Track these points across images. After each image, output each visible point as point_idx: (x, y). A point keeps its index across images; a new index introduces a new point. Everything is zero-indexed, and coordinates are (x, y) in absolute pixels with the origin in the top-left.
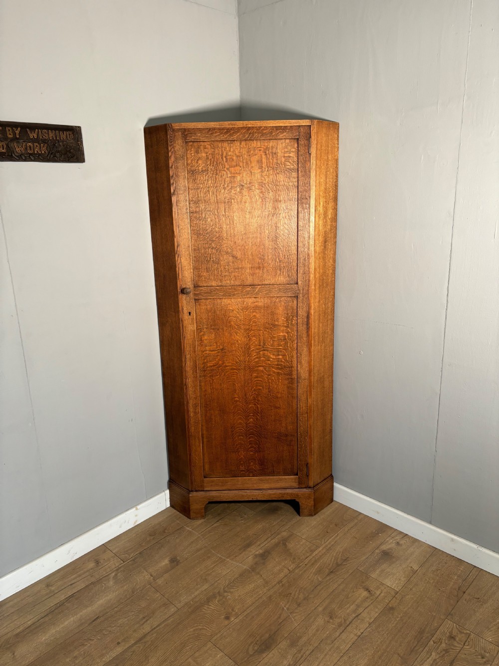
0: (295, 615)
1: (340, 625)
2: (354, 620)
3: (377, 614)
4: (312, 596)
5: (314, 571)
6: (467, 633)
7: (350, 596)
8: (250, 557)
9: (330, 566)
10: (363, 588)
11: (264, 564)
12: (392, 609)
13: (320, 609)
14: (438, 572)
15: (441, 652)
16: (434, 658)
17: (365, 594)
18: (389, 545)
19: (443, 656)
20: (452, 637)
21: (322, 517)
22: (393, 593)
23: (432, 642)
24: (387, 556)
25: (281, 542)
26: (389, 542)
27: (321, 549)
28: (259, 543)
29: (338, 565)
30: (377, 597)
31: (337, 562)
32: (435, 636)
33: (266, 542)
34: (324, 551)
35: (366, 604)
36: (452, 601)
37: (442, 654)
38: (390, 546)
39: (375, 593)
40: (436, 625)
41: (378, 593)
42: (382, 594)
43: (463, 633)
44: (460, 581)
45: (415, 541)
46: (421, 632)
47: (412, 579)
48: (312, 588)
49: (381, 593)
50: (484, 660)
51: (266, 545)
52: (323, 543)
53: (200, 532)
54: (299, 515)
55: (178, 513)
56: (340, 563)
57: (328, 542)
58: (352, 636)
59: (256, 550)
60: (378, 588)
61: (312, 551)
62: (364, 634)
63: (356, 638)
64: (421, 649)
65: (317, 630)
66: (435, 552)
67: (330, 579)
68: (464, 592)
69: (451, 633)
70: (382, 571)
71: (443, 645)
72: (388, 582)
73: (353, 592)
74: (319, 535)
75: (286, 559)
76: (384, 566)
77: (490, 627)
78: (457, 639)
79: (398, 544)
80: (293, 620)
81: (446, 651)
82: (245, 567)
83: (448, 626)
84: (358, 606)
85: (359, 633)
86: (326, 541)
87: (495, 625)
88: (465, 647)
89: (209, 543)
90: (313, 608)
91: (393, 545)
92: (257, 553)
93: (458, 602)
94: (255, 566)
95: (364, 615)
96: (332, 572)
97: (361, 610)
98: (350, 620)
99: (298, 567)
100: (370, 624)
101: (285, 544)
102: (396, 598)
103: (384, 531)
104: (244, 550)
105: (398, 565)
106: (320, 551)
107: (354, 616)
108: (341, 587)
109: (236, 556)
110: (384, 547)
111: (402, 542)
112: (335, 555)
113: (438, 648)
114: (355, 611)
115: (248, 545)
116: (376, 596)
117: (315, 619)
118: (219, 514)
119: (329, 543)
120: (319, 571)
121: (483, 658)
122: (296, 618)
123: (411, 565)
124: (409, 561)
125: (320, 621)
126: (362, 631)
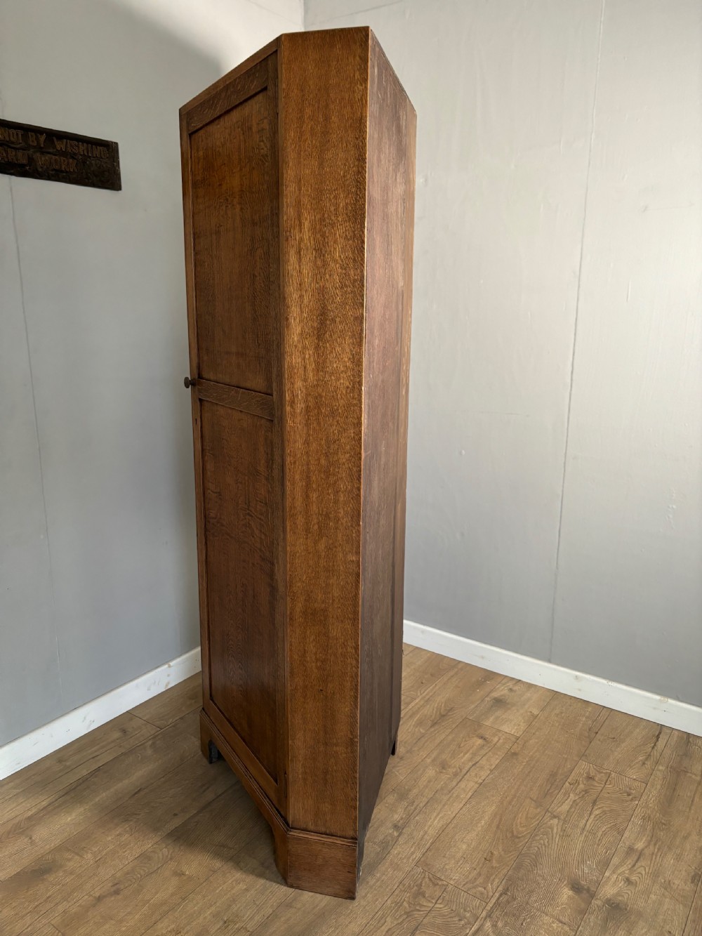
0: (398, 768)
1: (456, 775)
2: (473, 768)
3: (498, 761)
4: (415, 749)
5: (413, 723)
6: (607, 773)
7: (462, 745)
9: (433, 717)
10: (477, 736)
12: (515, 754)
13: (429, 761)
14: (563, 715)
15: (580, 793)
16: (573, 799)
17: (480, 741)
18: (501, 691)
19: (583, 796)
20: (590, 778)
22: (514, 739)
23: (567, 784)
24: (499, 703)
26: (501, 689)
27: (417, 701)
29: (442, 716)
30: (496, 744)
31: (440, 713)
32: (571, 778)
34: (422, 702)
35: (483, 752)
36: (583, 742)
37: (581, 795)
38: (502, 693)
39: (492, 740)
40: (569, 766)
41: (496, 739)
42: (501, 741)
43: (602, 773)
44: (590, 722)
45: (530, 686)
46: (553, 775)
47: (533, 723)
48: (415, 741)
49: (499, 739)
50: (631, 797)
52: (419, 694)
56: (443, 713)
57: (426, 693)
58: (471, 784)
60: (494, 735)
62: (485, 781)
63: (477, 785)
64: (557, 791)
65: (429, 782)
66: (555, 696)
67: (435, 730)
68: (597, 733)
69: (588, 773)
70: (497, 718)
71: (582, 786)
72: (506, 728)
73: (466, 741)
74: (412, 687)
76: (498, 713)
77: (632, 765)
78: (596, 779)
79: (511, 690)
80: (397, 774)
81: (586, 791)
83: (583, 767)
84: (474, 754)
85: (480, 781)
86: (422, 692)
87: (637, 763)
88: (606, 786)
90: (420, 760)
91: (506, 692)
93: (590, 742)
95: (483, 762)
96: (435, 723)
97: (477, 758)
98: (467, 769)
100: (491, 771)
102: (518, 744)
103: (493, 679)
105: (515, 711)
106: (416, 704)
107: (471, 764)
108: (450, 737)
110: (495, 695)
111: (515, 688)
112: (436, 705)
113: (576, 789)
114: (470, 760)
116: (494, 743)
117: (424, 770)
119: (428, 693)
120: (420, 723)
121: (629, 795)
122: (400, 771)
123: (530, 710)
124: (526, 707)
125: (431, 772)
126: (483, 778)
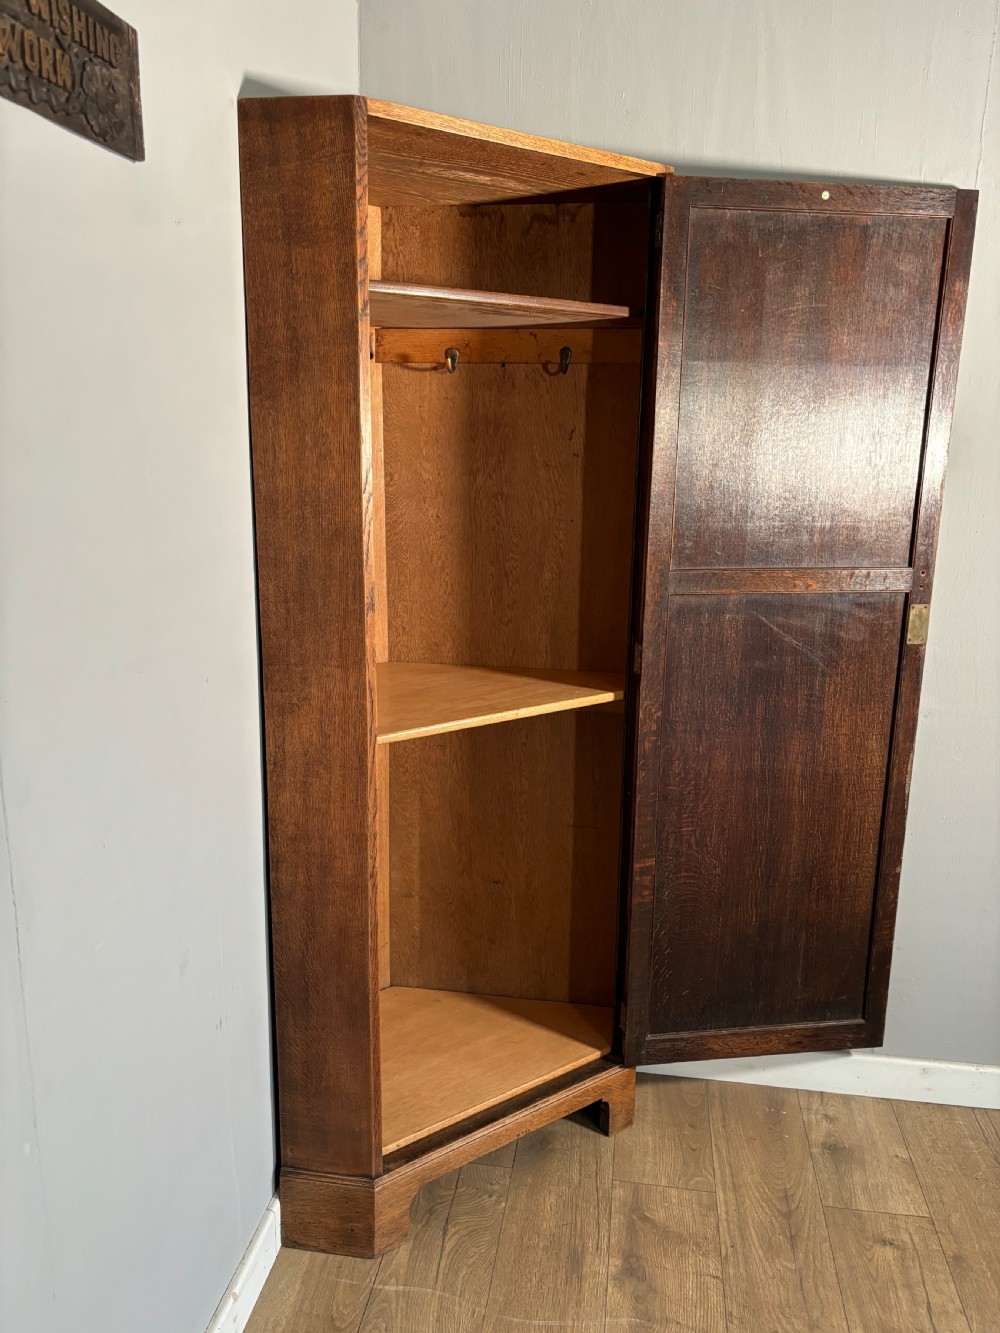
2: (934, 1321)
3: (952, 1285)
4: (816, 1314)
5: (761, 1253)
7: (874, 1273)
8: (610, 1290)
9: (776, 1224)
10: (875, 1242)
11: (652, 1289)
12: (959, 1258)
14: (940, 1145)
17: (889, 1253)
18: (819, 1126)
21: (649, 1118)
22: (929, 1226)
24: (838, 1152)
25: (634, 1217)
26: (814, 1122)
27: (721, 1195)
28: (590, 1244)
29: (788, 1215)
30: (915, 1249)
31: (778, 1210)
33: (604, 1231)
34: (731, 1196)
35: (915, 1274)
38: (823, 1129)
39: (903, 1241)
41: (906, 1238)
42: (916, 1238)
44: (983, 1146)
45: (846, 1099)
47: (922, 1180)
48: (799, 1295)
49: (911, 1236)
51: (613, 1241)
52: (710, 1178)
53: (431, 1282)
54: (606, 1133)
55: (323, 1256)
56: (783, 1210)
57: (717, 1171)
59: (603, 1266)
60: (895, 1228)
61: (713, 1207)
66: (895, 1108)
67: (806, 1255)
70: (865, 1189)
72: (896, 1206)
73: (870, 1260)
74: (686, 1164)
75: (682, 1255)
76: (857, 1177)
79: (828, 1118)
82: (624, 1321)
84: (909, 1286)
86: (711, 1171)
89: (483, 1302)
91: (824, 1124)
92: (612, 1270)
94: (642, 1307)
95: (935, 1300)
96: (792, 1237)
98: (927, 1325)
99: (724, 1261)
100: (964, 1313)
101: (646, 1219)
102: (942, 1233)
103: (783, 1102)
104: (580, 1278)
105: (875, 1163)
106: (726, 1201)
107: (923, 1311)
108: (841, 1262)
109: (578, 1303)
110: (818, 1135)
111: (830, 1113)
112: (758, 1196)
114: (914, 1302)
115: (576, 1261)
116: (910, 1246)
118: (431, 1211)
119: (723, 1174)
120: (770, 1248)
123: (891, 1152)
124: (880, 1146)
